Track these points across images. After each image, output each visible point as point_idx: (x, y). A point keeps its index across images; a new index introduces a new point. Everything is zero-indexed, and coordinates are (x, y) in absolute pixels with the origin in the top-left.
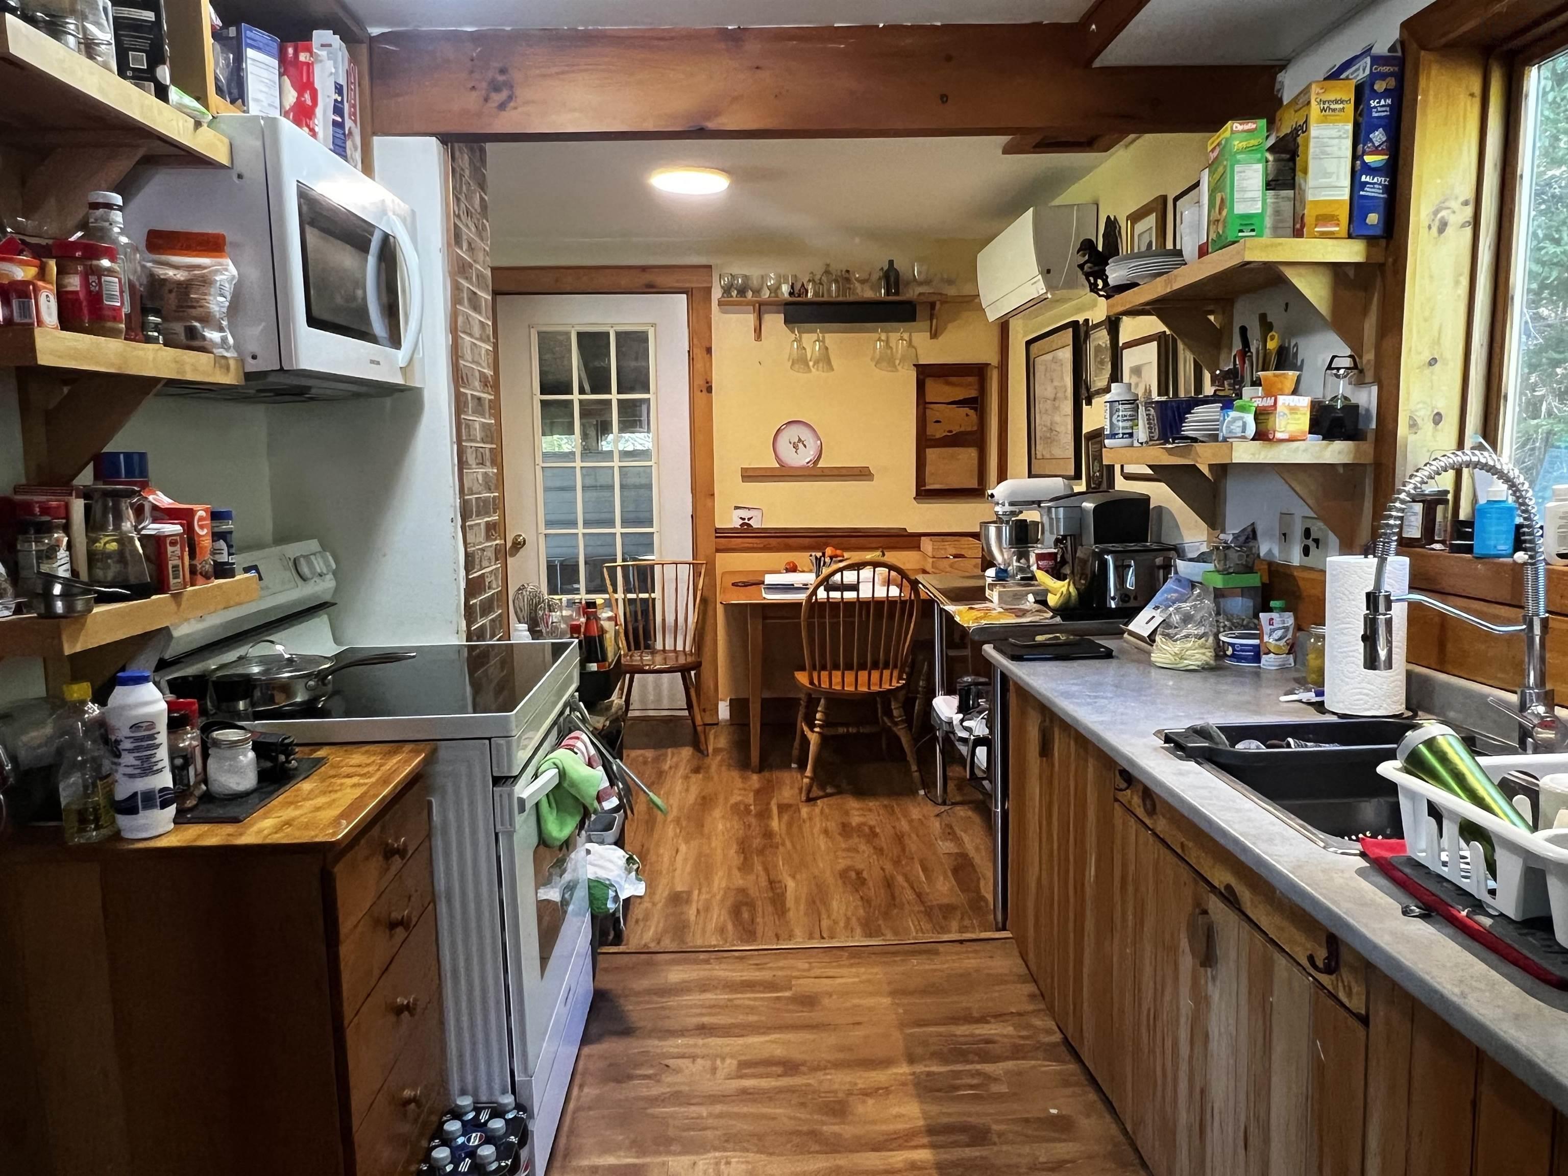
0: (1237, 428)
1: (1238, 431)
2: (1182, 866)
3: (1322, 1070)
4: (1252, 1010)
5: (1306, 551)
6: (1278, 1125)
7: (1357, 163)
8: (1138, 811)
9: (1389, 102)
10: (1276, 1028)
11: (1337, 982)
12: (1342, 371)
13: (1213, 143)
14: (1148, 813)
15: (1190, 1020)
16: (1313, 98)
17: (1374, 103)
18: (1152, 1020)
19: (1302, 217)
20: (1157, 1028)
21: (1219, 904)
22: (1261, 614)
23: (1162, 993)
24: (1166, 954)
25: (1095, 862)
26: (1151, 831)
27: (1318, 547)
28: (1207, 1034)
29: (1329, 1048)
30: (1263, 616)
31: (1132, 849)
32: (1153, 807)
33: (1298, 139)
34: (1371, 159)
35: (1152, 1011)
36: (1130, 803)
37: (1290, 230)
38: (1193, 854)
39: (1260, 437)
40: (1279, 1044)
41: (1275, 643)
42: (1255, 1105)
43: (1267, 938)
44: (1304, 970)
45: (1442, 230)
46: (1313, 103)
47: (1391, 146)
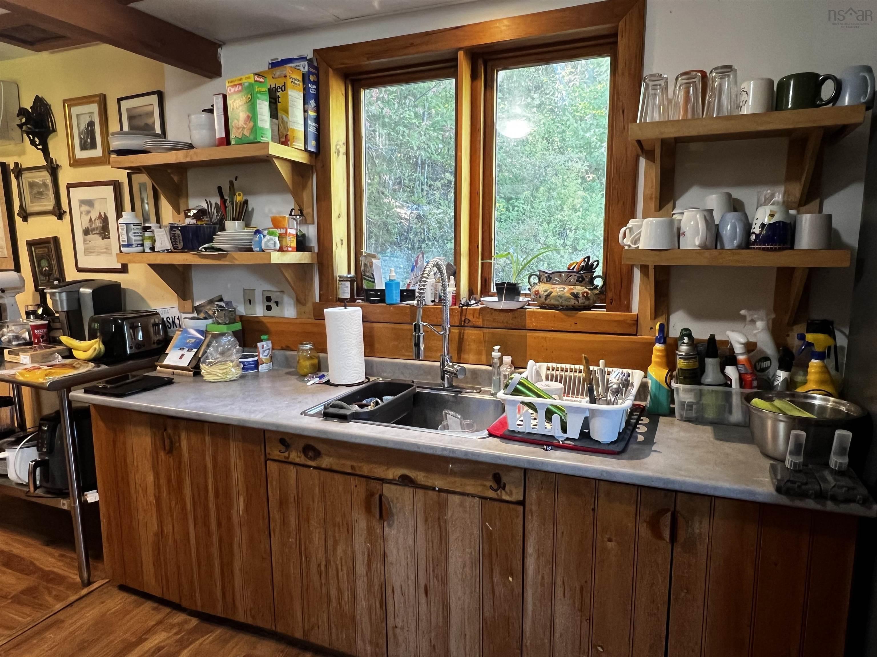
0: (271, 245)
1: (272, 246)
2: (352, 478)
3: (490, 534)
4: (428, 529)
5: (269, 308)
6: (455, 572)
7: (306, 113)
8: (297, 460)
9: (315, 87)
10: (451, 529)
11: (501, 492)
12: (298, 217)
13: (232, 82)
14: (311, 459)
15: (366, 554)
16: (288, 74)
17: (310, 86)
18: (323, 568)
19: (286, 136)
20: (330, 570)
21: (393, 487)
22: (258, 344)
23: (335, 549)
24: (337, 528)
25: (244, 501)
26: (314, 468)
27: (277, 306)
28: (385, 555)
29: (495, 524)
30: (259, 344)
31: (293, 481)
32: (317, 454)
33: (278, 94)
34: (312, 114)
35: (324, 563)
36: (288, 458)
37: (278, 141)
38: (366, 469)
39: (281, 249)
40: (454, 536)
41: (265, 357)
42: (433, 571)
43: (441, 490)
44: (473, 496)
45: (338, 155)
46: (288, 77)
47: (318, 109)
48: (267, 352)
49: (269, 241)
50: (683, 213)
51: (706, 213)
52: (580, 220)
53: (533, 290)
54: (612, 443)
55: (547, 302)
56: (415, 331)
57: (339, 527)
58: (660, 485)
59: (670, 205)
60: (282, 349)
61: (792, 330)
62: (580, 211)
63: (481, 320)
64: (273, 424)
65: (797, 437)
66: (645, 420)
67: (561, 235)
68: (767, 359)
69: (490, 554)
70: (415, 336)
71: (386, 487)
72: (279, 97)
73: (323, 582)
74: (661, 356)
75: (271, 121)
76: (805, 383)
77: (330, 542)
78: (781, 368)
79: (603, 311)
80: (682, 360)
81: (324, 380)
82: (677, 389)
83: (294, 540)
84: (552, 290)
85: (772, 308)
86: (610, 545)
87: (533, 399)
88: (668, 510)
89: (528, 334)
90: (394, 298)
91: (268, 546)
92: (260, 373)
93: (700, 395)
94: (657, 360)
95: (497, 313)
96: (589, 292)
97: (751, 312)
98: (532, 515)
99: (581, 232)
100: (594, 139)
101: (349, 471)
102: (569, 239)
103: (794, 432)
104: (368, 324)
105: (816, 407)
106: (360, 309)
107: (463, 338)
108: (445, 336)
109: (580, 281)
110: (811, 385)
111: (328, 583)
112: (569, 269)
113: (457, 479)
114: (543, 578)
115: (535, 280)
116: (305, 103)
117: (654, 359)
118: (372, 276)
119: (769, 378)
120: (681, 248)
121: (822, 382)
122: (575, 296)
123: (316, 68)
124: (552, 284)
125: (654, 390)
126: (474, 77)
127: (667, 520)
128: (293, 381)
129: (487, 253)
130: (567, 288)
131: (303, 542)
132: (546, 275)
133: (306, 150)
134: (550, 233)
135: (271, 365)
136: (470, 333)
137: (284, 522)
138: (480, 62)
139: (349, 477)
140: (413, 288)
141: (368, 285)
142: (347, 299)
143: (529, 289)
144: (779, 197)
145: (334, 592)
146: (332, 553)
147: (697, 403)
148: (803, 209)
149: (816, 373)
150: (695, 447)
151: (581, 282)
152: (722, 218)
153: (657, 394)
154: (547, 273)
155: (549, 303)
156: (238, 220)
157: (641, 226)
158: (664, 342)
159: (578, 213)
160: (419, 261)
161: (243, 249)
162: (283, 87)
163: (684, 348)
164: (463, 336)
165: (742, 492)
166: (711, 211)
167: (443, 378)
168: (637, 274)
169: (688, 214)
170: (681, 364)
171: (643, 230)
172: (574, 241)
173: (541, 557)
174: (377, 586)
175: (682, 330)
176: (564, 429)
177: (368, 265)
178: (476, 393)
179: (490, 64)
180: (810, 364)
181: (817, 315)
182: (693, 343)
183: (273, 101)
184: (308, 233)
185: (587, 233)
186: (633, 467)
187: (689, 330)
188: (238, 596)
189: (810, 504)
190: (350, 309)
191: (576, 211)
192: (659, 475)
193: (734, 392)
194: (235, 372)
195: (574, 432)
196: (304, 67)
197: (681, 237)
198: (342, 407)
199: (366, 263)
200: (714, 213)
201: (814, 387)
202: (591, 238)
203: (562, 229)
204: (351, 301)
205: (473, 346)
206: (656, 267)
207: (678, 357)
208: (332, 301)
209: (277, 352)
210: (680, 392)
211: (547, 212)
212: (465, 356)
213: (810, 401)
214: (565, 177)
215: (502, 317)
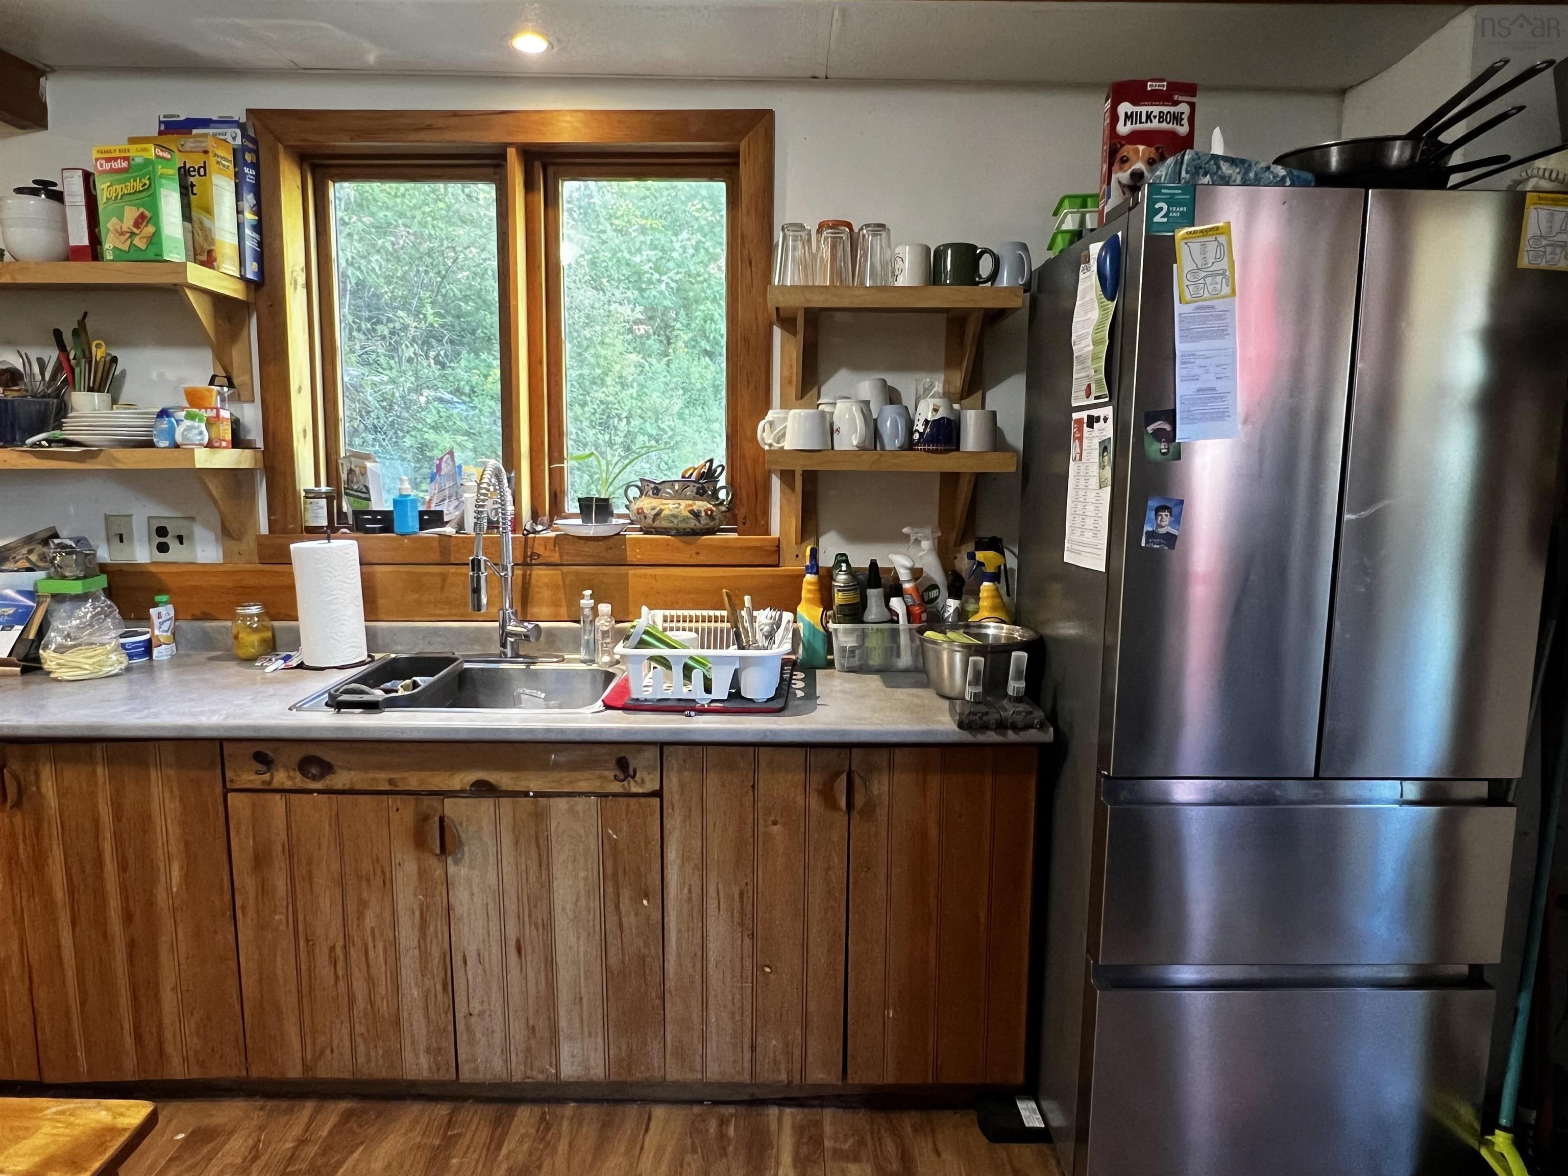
0: (192, 436)
1: (194, 439)
2: (391, 799)
3: (614, 845)
4: (520, 855)
5: (163, 548)
6: (563, 909)
7: (240, 216)
8: (288, 784)
9: (254, 173)
10: (555, 847)
11: (629, 782)
12: (226, 389)
13: (106, 152)
14: (314, 778)
15: (417, 914)
16: (210, 149)
17: (246, 170)
18: (339, 951)
19: (210, 252)
20: (353, 952)
21: (462, 801)
22: (151, 610)
23: (361, 916)
24: (364, 883)
25: (181, 868)
26: (320, 792)
27: (181, 543)
28: (449, 908)
29: (621, 828)
30: (153, 612)
31: (279, 822)
32: (327, 768)
33: (191, 179)
34: (249, 217)
35: (340, 944)
36: (270, 782)
37: (193, 259)
38: (413, 780)
39: (210, 445)
40: (560, 856)
41: (165, 634)
42: (530, 916)
43: (538, 795)
44: (587, 794)
45: (295, 288)
46: (211, 154)
47: (258, 210)
48: (167, 624)
49: (189, 429)
50: (835, 404)
51: (862, 405)
52: (634, 402)
53: (635, 507)
54: (769, 700)
55: (656, 524)
56: (473, 570)
57: (368, 880)
58: (835, 739)
59: (815, 390)
60: (195, 618)
61: (959, 551)
62: (632, 387)
63: (557, 554)
64: (248, 727)
65: (975, 663)
66: (800, 675)
67: (605, 426)
68: (935, 587)
69: (615, 875)
70: (472, 577)
71: (448, 802)
72: (192, 185)
73: (340, 973)
74: (816, 590)
75: (184, 227)
76: (976, 612)
77: (351, 908)
78: (950, 596)
79: (734, 535)
80: (840, 594)
81: (294, 662)
82: (836, 630)
83: (283, 917)
84: (663, 507)
85: (937, 525)
86: (775, 828)
87: (664, 651)
88: (843, 772)
89: (630, 572)
90: (410, 524)
91: (231, 937)
92: (154, 663)
93: (863, 636)
94: (809, 596)
95: (583, 542)
96: (714, 509)
97: (916, 530)
98: (673, 809)
99: (637, 423)
100: (646, 268)
101: (387, 787)
102: (618, 432)
103: (971, 659)
104: (368, 569)
105: (991, 638)
106: (355, 542)
107: (529, 583)
108: (506, 579)
109: (701, 493)
110: (984, 613)
111: (348, 976)
112: (683, 477)
113: (564, 774)
114: (690, 891)
115: (634, 492)
116: (239, 197)
117: (804, 594)
118: (364, 490)
119: (938, 611)
120: (836, 448)
121: (994, 608)
122: (696, 515)
123: (254, 141)
124: (661, 498)
125: (807, 634)
126: (529, 187)
127: (841, 783)
128: (233, 668)
129: (557, 453)
130: (683, 503)
131: (301, 918)
132: (653, 485)
133: (243, 278)
134: (586, 423)
135: (174, 648)
136: (540, 574)
137: (264, 890)
138: (538, 165)
139: (385, 797)
140: (438, 508)
141: (356, 505)
142: (323, 527)
143: (627, 507)
144: (938, 387)
145: (360, 988)
146: (355, 924)
147: (860, 647)
148: (965, 402)
149: (988, 597)
150: (863, 697)
151: (702, 495)
152: (880, 413)
153: (812, 640)
154: (654, 483)
155: (660, 525)
156: (99, 391)
157: (785, 419)
158: (817, 573)
159: (631, 391)
160: (443, 465)
161: (132, 444)
162: (202, 170)
163: (841, 578)
164: (530, 579)
165: (923, 733)
166: (867, 403)
167: (504, 645)
168: (776, 483)
169: (841, 405)
170: (839, 598)
171: (789, 424)
172: (625, 436)
173: (687, 864)
174: (437, 960)
175: (837, 556)
176: (708, 690)
177: (357, 470)
178: (557, 662)
179: (551, 170)
180: (982, 587)
181: (985, 531)
182: (852, 572)
183: (184, 191)
184: (243, 417)
185: (648, 424)
186: (801, 722)
187: (844, 555)
188: (168, 1035)
189: (991, 737)
190: (335, 543)
191: (624, 385)
192: (833, 727)
193: (901, 628)
194: (116, 661)
195: (721, 691)
196: (234, 137)
197: (835, 435)
198: (362, 692)
199: (353, 467)
200: (872, 406)
201: (986, 614)
202: (654, 432)
203: (604, 417)
204: (329, 531)
205: (547, 594)
206: (805, 473)
207: (836, 590)
208: (293, 531)
209: (182, 624)
210: (840, 635)
211: (577, 386)
212: (534, 610)
213: (984, 631)
214: (606, 329)
215: (588, 548)
